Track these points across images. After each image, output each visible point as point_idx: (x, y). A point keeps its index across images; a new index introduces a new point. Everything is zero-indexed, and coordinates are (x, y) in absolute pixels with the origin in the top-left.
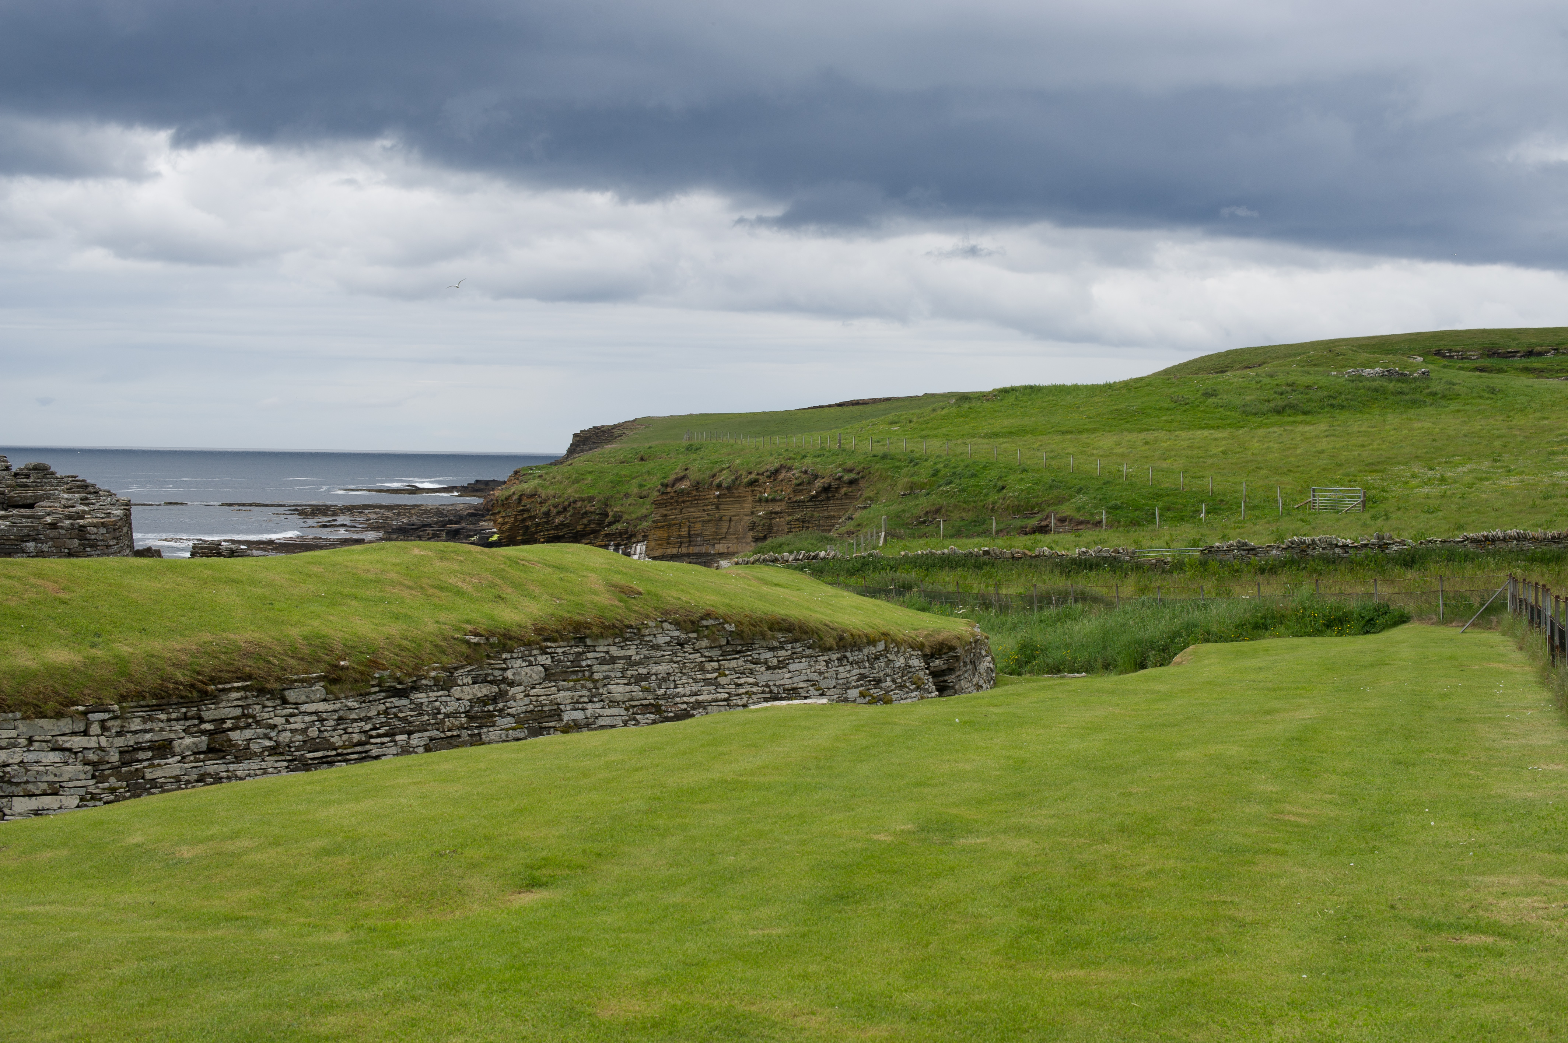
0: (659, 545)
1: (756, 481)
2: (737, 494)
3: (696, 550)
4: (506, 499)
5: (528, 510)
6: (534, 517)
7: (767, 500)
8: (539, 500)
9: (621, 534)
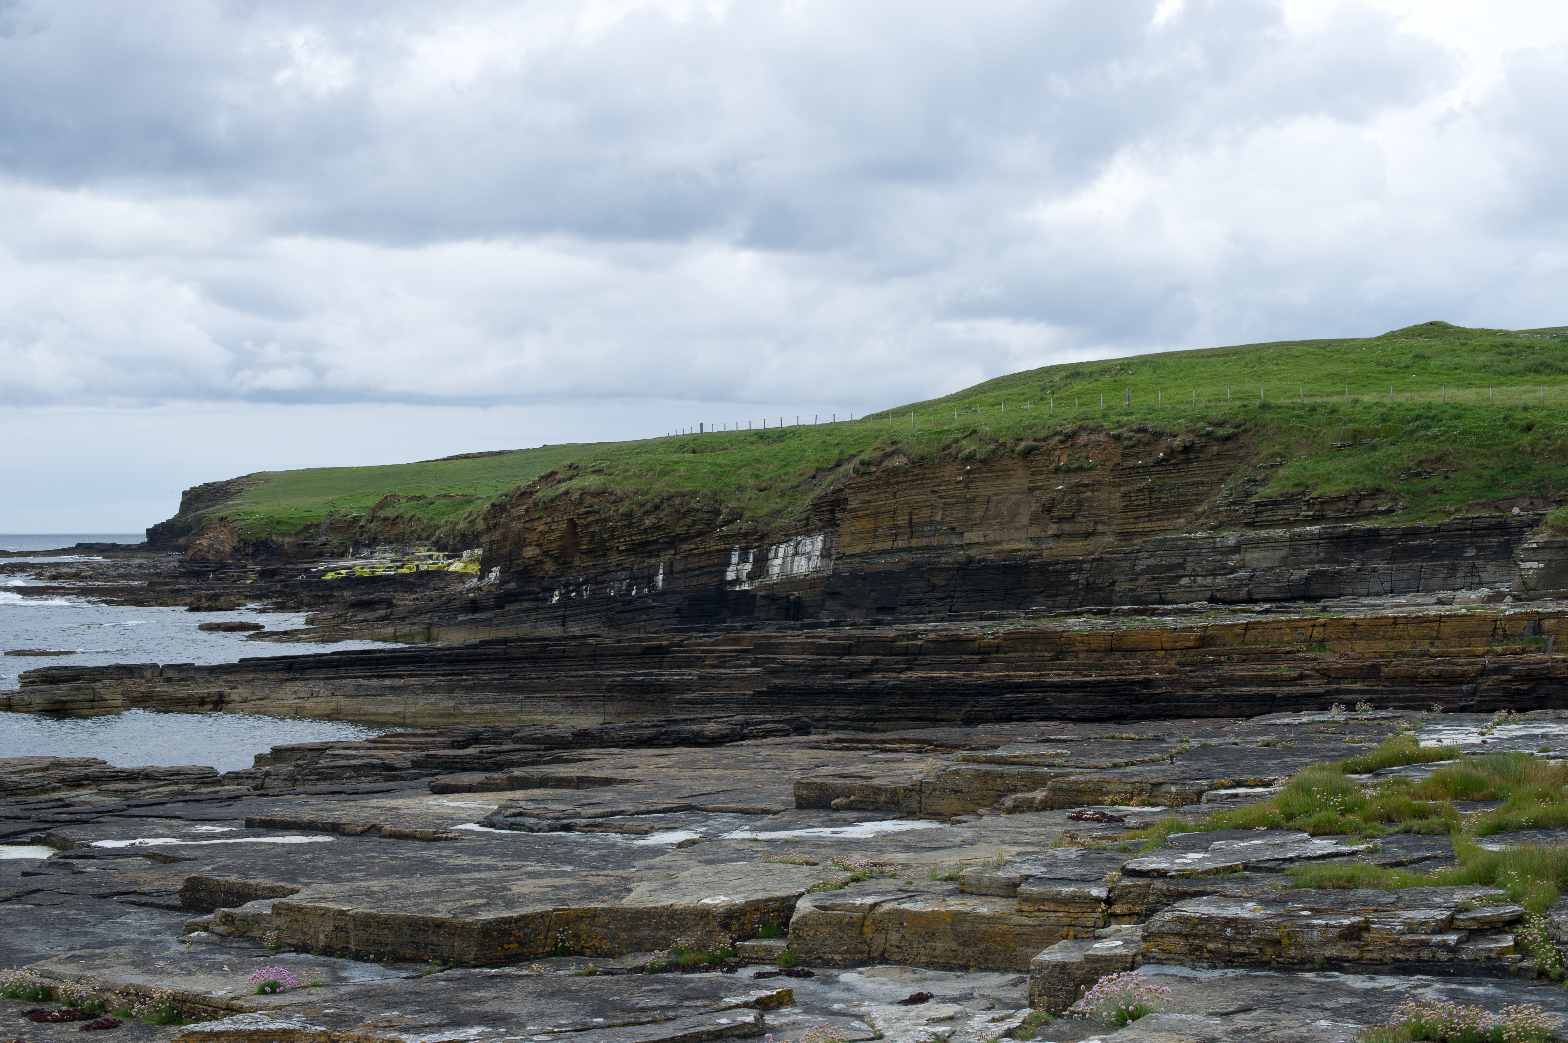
0: (860, 539)
1: (1035, 448)
2: (998, 468)
3: (924, 542)
4: (553, 500)
5: (597, 512)
6: (606, 520)
7: (1068, 471)
8: (612, 498)
9: (746, 535)
